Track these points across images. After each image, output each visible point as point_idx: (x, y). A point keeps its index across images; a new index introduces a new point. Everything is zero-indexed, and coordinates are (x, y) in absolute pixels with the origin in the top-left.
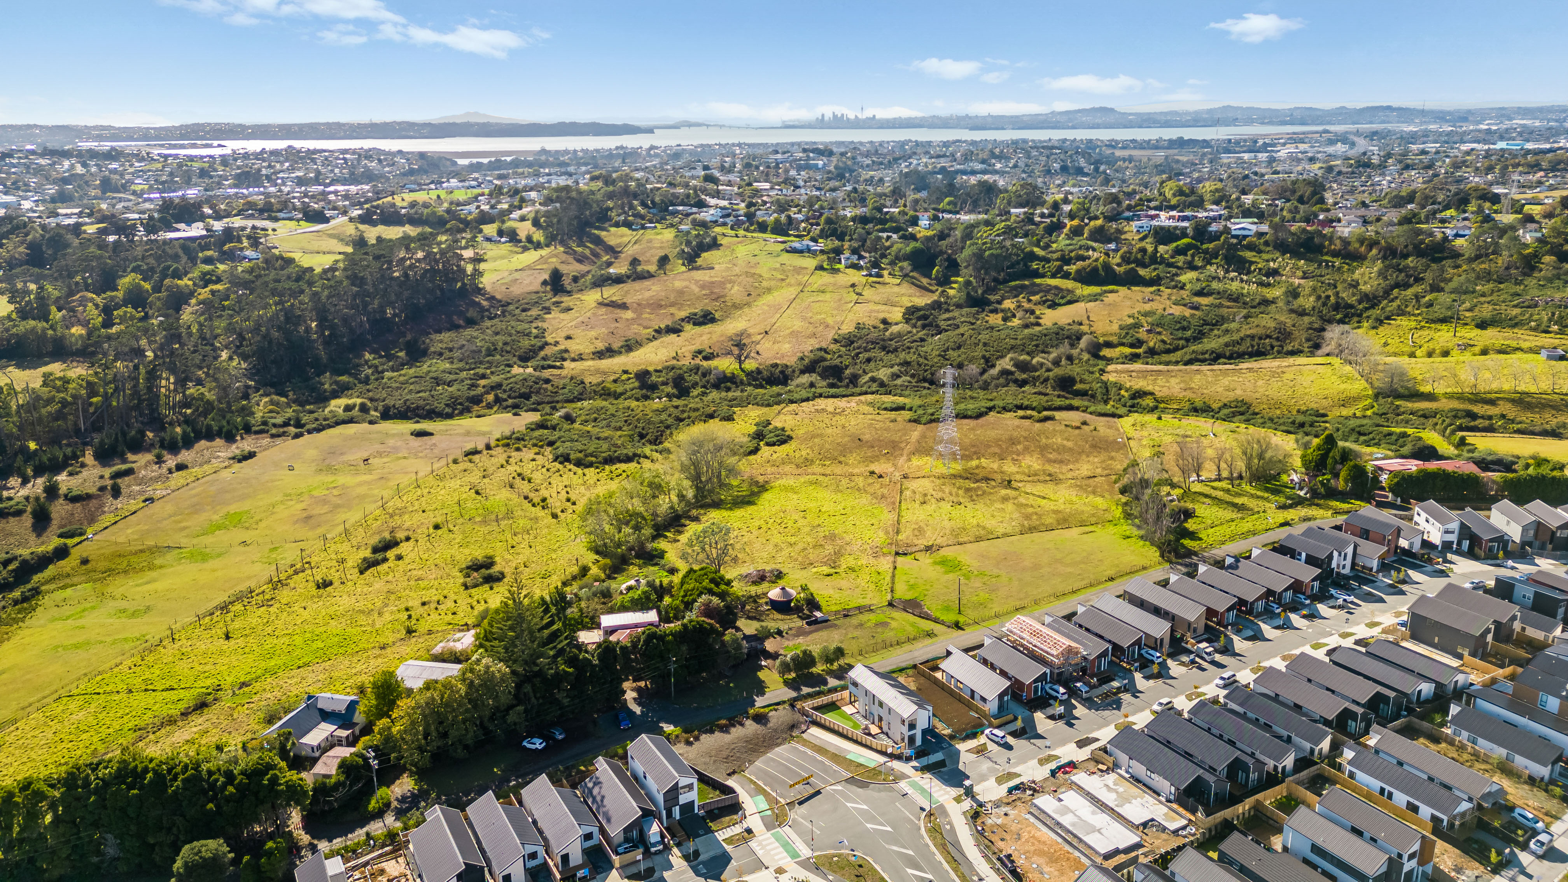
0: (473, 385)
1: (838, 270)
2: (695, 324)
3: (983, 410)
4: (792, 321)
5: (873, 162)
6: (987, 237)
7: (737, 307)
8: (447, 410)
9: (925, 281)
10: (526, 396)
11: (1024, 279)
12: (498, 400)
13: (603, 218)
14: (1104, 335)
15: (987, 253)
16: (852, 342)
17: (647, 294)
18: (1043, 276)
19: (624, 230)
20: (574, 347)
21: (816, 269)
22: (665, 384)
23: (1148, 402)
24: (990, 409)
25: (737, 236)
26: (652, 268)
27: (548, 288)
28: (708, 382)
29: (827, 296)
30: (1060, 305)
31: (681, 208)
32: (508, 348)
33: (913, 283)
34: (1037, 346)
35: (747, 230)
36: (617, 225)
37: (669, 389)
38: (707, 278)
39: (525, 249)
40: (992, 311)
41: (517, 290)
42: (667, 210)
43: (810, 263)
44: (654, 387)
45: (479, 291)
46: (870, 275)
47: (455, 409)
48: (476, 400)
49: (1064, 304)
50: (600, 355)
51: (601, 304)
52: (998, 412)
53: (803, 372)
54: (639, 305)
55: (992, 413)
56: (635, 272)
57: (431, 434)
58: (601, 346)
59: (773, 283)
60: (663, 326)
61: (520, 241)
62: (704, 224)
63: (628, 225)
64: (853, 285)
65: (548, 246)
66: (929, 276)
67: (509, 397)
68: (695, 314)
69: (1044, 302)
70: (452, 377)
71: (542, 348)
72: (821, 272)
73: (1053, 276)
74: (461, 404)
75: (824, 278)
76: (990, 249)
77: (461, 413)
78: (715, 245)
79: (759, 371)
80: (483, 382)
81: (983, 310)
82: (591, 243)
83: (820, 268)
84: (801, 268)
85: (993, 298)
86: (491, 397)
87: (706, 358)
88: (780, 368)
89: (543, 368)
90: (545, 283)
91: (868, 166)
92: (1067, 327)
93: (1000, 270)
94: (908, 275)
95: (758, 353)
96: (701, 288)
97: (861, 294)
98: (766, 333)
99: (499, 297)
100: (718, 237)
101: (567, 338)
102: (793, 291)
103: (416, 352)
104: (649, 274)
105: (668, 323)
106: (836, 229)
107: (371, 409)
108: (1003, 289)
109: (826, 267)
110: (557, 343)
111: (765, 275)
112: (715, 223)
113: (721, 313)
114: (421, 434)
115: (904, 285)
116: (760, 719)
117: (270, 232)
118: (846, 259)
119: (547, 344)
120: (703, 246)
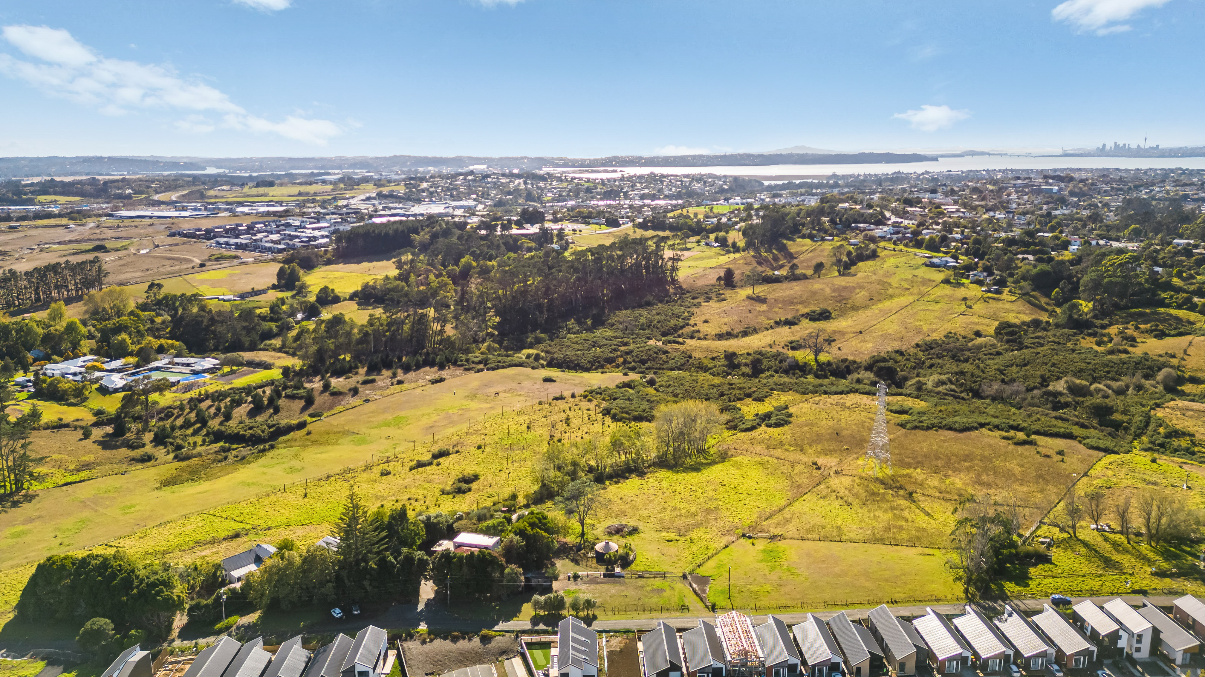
0: (615, 350)
1: (963, 285)
2: (810, 320)
3: (975, 425)
4: (892, 326)
5: (1112, 188)
6: (1111, 265)
7: (855, 308)
8: (589, 365)
9: (1043, 300)
10: (643, 362)
11: (1147, 308)
12: (625, 362)
13: (795, 231)
14: (1194, 370)
15: (1106, 280)
16: (932, 348)
17: (788, 292)
18: (1168, 306)
19: (808, 241)
20: (705, 329)
21: (942, 282)
22: (746, 365)
24: (982, 425)
25: (894, 250)
26: (809, 272)
27: (722, 282)
28: (781, 368)
29: (939, 306)
30: (1169, 335)
31: (861, 225)
32: (659, 326)
33: (1030, 302)
34: (1108, 372)
35: (906, 245)
36: (803, 237)
37: (748, 370)
38: (843, 284)
39: (728, 252)
40: (1090, 335)
41: (700, 283)
42: (849, 226)
43: (938, 276)
44: (737, 366)
45: (674, 281)
46: (989, 291)
47: (593, 365)
48: (610, 361)
49: (1174, 336)
50: (720, 337)
51: (749, 298)
52: (990, 430)
53: (867, 369)
54: (775, 300)
55: (983, 430)
56: (793, 274)
57: (554, 381)
58: (725, 329)
59: (897, 291)
60: (783, 319)
61: (728, 246)
62: (873, 240)
63: (811, 237)
64: (965, 299)
65: (744, 251)
66: (1048, 295)
67: (634, 361)
68: (814, 312)
69: (1152, 331)
70: (606, 342)
71: (682, 327)
72: (945, 286)
73: (1179, 307)
74: (599, 362)
75: (947, 290)
76: (1110, 276)
77: (596, 369)
78: (874, 255)
79: (829, 364)
80: (623, 348)
81: (1081, 333)
82: (776, 250)
83: (947, 281)
84: (930, 280)
85: (1098, 322)
86: (621, 360)
87: (793, 348)
88: (847, 363)
89: (670, 342)
90: (719, 279)
91: (1105, 191)
92: (1155, 358)
93: (1122, 296)
94: (1027, 294)
95: (839, 349)
96: (834, 291)
97: (970, 307)
98: (861, 332)
99: (684, 287)
100: (879, 250)
101: (706, 321)
102: (911, 299)
103: (599, 322)
104: (805, 277)
105: (790, 317)
106: (979, 249)
107: (542, 358)
108: (1116, 315)
109: (952, 281)
110: (695, 324)
111: (894, 284)
112: (883, 238)
113: (837, 313)
114: (548, 380)
115: (1019, 303)
116: (486, 640)
117: (578, 232)
118: (975, 275)
119: (688, 324)
120: (862, 257)
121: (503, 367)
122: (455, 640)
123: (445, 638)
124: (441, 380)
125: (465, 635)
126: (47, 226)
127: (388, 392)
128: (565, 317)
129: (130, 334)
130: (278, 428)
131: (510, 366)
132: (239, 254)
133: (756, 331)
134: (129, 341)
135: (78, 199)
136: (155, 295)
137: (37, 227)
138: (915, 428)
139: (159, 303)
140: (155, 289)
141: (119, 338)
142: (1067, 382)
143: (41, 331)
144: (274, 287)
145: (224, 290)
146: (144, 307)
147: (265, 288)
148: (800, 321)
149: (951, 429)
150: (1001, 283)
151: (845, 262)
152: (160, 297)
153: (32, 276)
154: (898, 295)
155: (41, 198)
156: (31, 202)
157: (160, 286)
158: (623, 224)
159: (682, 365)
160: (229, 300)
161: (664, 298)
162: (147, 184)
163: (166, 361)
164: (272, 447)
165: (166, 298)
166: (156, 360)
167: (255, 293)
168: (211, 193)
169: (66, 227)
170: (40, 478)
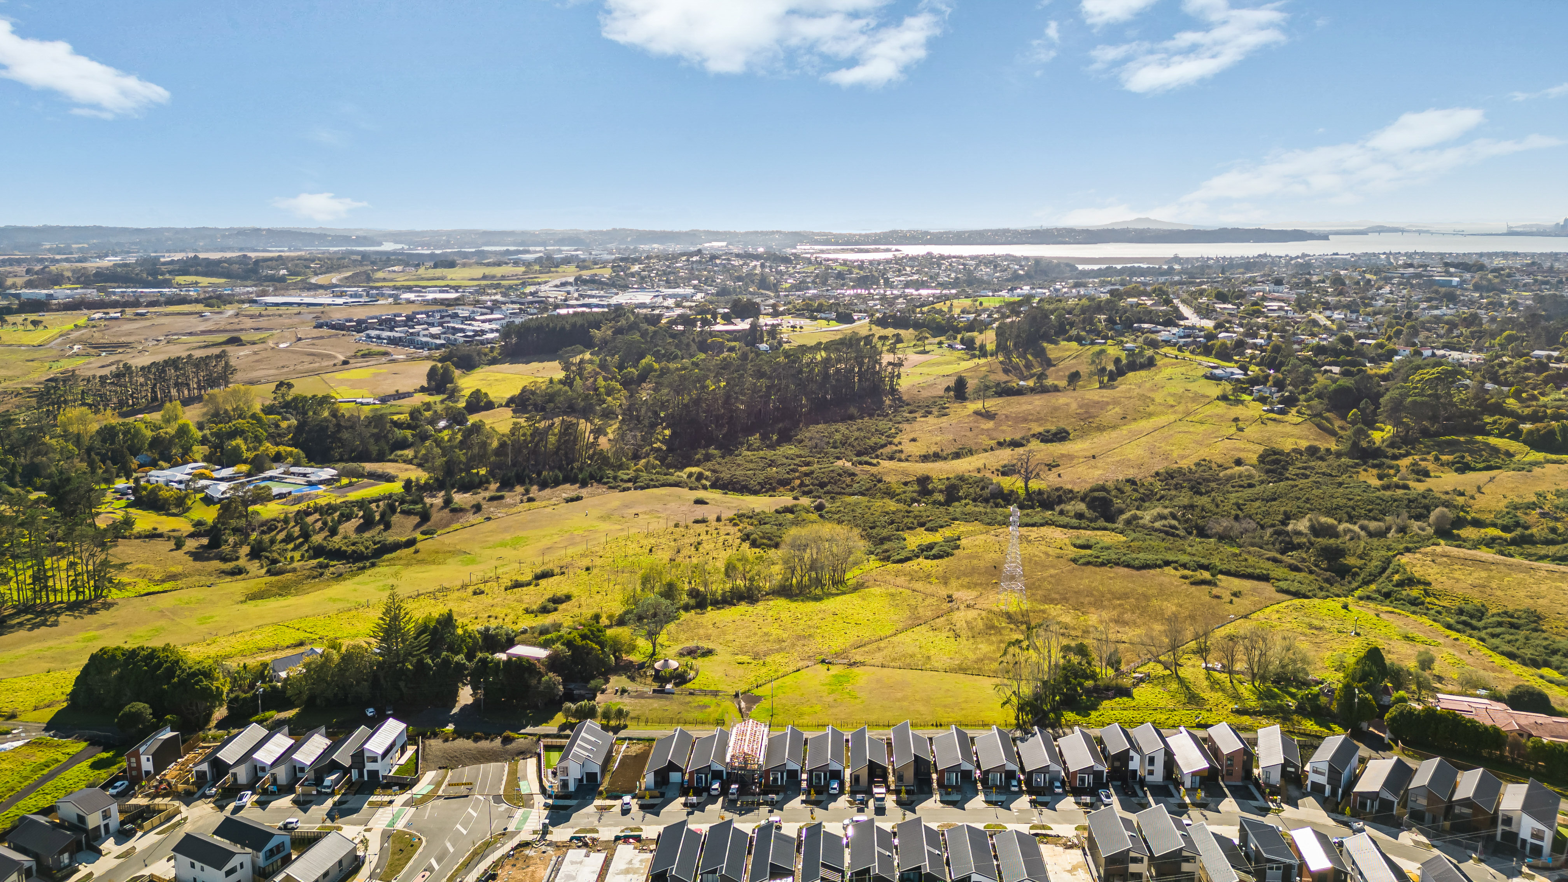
0: (793, 471)
1: (1242, 402)
2: (1042, 441)
3: (1158, 562)
4: (1135, 451)
5: (1536, 281)
6: (1419, 381)
7: (1101, 429)
8: (758, 487)
9: (1338, 423)
10: (822, 485)
11: (1463, 435)
12: (802, 485)
13: (1061, 331)
14: (1480, 511)
15: (1410, 399)
16: (1172, 478)
17: (1025, 407)
18: (1489, 434)
19: (1074, 344)
20: (910, 448)
21: (1218, 398)
22: (941, 491)
23: (1415, 592)
24: (1167, 563)
25: (1176, 358)
26: (1063, 383)
27: (952, 393)
28: (981, 496)
29: (1205, 427)
30: (1474, 469)
31: (1146, 326)
32: (855, 444)
33: (1319, 426)
34: (1370, 511)
35: (1192, 352)
36: (1069, 339)
37: (941, 498)
38: (1096, 398)
39: (974, 356)
40: (1374, 466)
41: (925, 394)
42: (1131, 326)
43: (1214, 390)
44: (930, 493)
45: (893, 391)
46: (1271, 411)
47: (763, 487)
48: (784, 483)
49: (1480, 470)
50: (925, 458)
51: (977, 413)
53: (1083, 500)
54: (1006, 416)
55: (1166, 569)
56: (1042, 386)
57: (706, 503)
58: (934, 449)
59: (1159, 408)
60: (1008, 439)
61: (975, 349)
62: (1154, 344)
63: (1079, 340)
64: (1236, 420)
65: (992, 355)
66: (1344, 417)
67: (812, 484)
68: (1048, 432)
69: (1453, 463)
70: (785, 461)
71: (883, 446)
72: (1221, 403)
73: (1501, 435)
74: (771, 484)
75: (1221, 408)
76: (1416, 395)
77: (766, 492)
78: (1150, 363)
79: (1040, 492)
80: (804, 469)
81: (1365, 463)
82: (1032, 355)
83: (1224, 398)
84: (1203, 396)
85: (1390, 451)
86: (798, 482)
87: (1004, 474)
88: (1061, 492)
89: (860, 463)
90: (948, 389)
92: (1438, 495)
93: (1434, 419)
94: (1319, 415)
95: (1059, 475)
96: (1080, 407)
97: (1241, 430)
98: (1094, 457)
99: (904, 398)
100: (1157, 357)
101: (914, 440)
102: (1172, 418)
103: (786, 438)
104: (1056, 389)
105: (1017, 437)
106: (1276, 358)
107: (707, 478)
108: (1421, 443)
109: (1231, 397)
110: (900, 443)
111: (1158, 400)
112: (1167, 342)
113: (1077, 433)
114: (699, 502)
115: (1304, 426)
116: (507, 740)
117: (798, 329)
118: (1259, 391)
119: (891, 443)
120: (1133, 366)
121: (655, 486)
122: (477, 739)
123: (468, 738)
124: (578, 499)
125: (488, 736)
126: (179, 314)
127: (515, 510)
128: (750, 431)
129: (246, 439)
130: (385, 545)
131: (663, 485)
132: (390, 350)
133: (971, 452)
134: (244, 447)
135: (223, 280)
136: (283, 396)
137: (167, 315)
138: (1088, 563)
139: (287, 405)
140: (284, 389)
141: (234, 443)
142: (1310, 520)
143: (149, 434)
144: (423, 390)
145: (364, 392)
146: (269, 410)
147: (412, 390)
148: (1028, 441)
149: (1128, 566)
150: (1290, 402)
151: (1111, 371)
152: (289, 398)
153: (149, 372)
154: (1162, 413)
155: (180, 279)
156: (167, 284)
157: (290, 386)
158: (859, 319)
159: (867, 490)
160: (368, 404)
161: (875, 410)
162: (305, 263)
163: (281, 470)
164: (373, 565)
165: (295, 399)
166: (271, 469)
167: (399, 396)
168: (380, 275)
169: (200, 314)
170: (120, 586)
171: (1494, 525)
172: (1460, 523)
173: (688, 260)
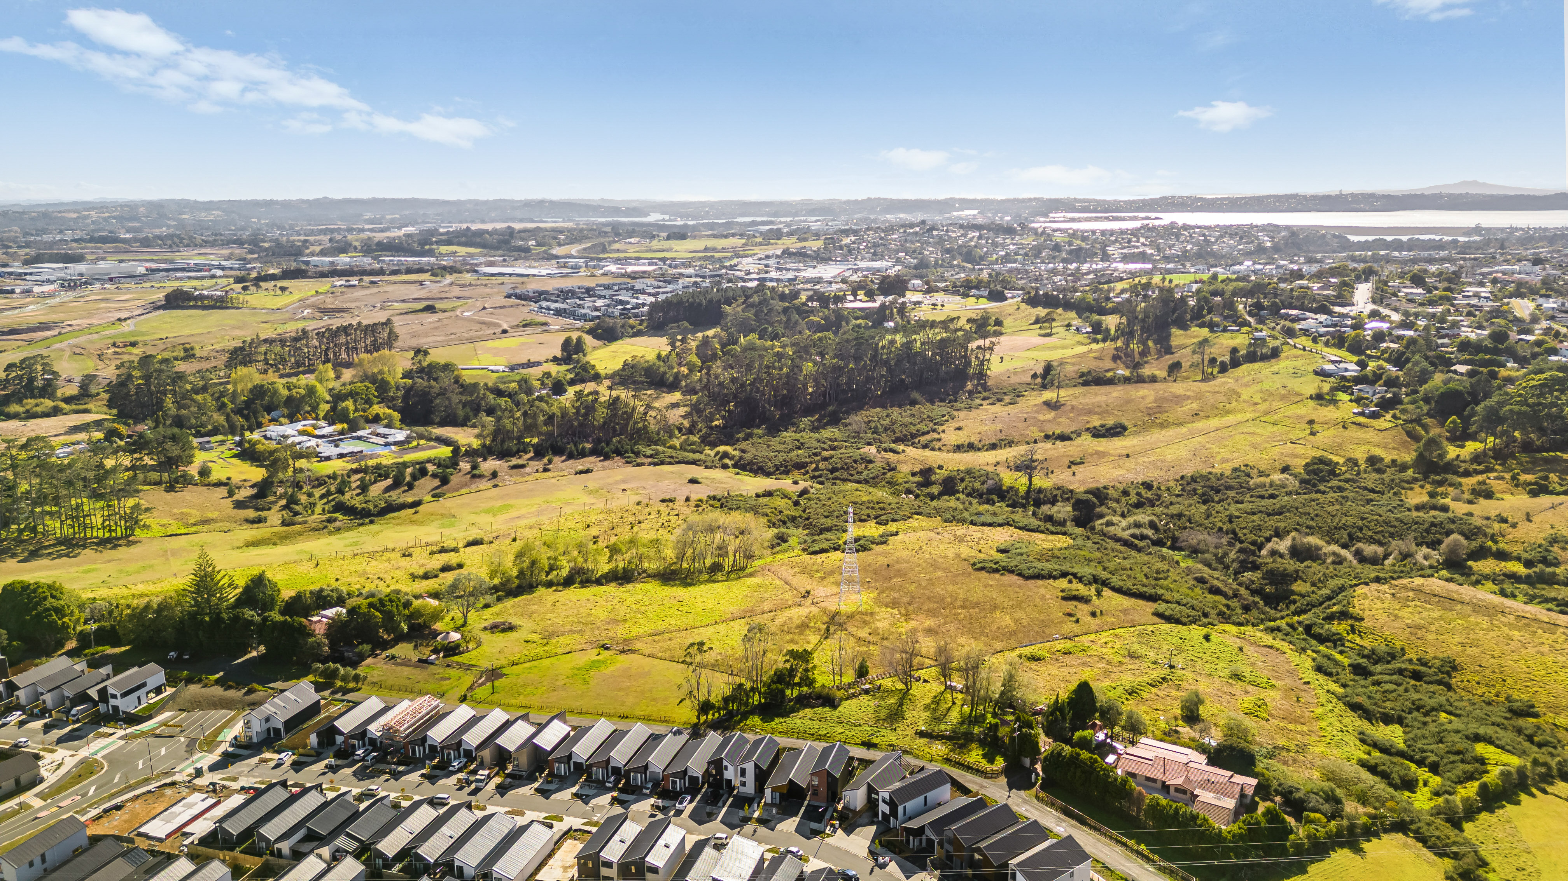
0: (815, 454)
1: (1334, 402)
4: (1179, 451)
6: (1524, 388)
8: (772, 470)
9: (1435, 432)
10: (833, 471)
12: (814, 469)
14: (1512, 542)
15: (1507, 408)
16: (1194, 483)
17: (1098, 399)
19: (1204, 331)
20: (949, 437)
21: (1311, 397)
22: (941, 483)
25: (1304, 349)
26: (1161, 373)
27: (1039, 380)
28: (977, 491)
29: (1274, 429)
32: (897, 430)
33: (1409, 432)
34: (1380, 533)
35: (1325, 344)
36: (1202, 325)
37: (935, 490)
38: (1184, 392)
39: (1092, 341)
40: (1434, 483)
41: (1012, 380)
42: (1277, 313)
43: (1315, 389)
44: (929, 484)
45: (981, 375)
46: (1362, 414)
47: (778, 469)
48: (800, 466)
49: (1555, 494)
50: (956, 448)
51: (1046, 403)
53: (1074, 501)
54: (1073, 408)
56: (1138, 376)
58: (972, 440)
59: (1240, 406)
60: (1058, 432)
61: (1099, 333)
62: (1290, 333)
63: (1211, 326)
64: (1311, 422)
65: (1111, 340)
67: (825, 469)
68: (1106, 426)
69: (1531, 484)
70: (816, 444)
71: (924, 434)
72: (1309, 402)
74: (785, 467)
76: (1517, 403)
77: (777, 474)
78: (1271, 356)
79: (1041, 490)
80: (828, 453)
81: (1428, 479)
82: (1155, 341)
83: (1318, 397)
84: (1297, 394)
85: (1468, 467)
86: (813, 466)
87: (1017, 469)
88: (1060, 492)
89: (887, 450)
90: (1034, 376)
93: (1543, 432)
94: (1418, 421)
95: (1074, 474)
96: (1156, 401)
97: (1313, 434)
98: (1128, 456)
99: (990, 383)
100: (1285, 348)
101: (959, 429)
102: (1249, 416)
103: (834, 421)
104: (1153, 379)
105: (1067, 431)
106: (1404, 353)
107: (732, 458)
108: (1515, 458)
109: (1327, 397)
110: (943, 431)
111: (1244, 397)
112: (1305, 332)
113: (1135, 429)
114: (693, 481)
115: (1393, 432)
116: (251, 691)
117: (939, 307)
118: (1360, 390)
119: (934, 431)
120: (1252, 358)
121: (670, 463)
122: (228, 688)
123: (222, 686)
124: (587, 471)
125: (238, 687)
126: (405, 282)
127: (529, 478)
128: (808, 411)
129: (355, 401)
131: (679, 462)
132: (549, 320)
133: (1010, 444)
134: (352, 408)
135: (478, 250)
136: (420, 362)
137: (395, 283)
138: (983, 569)
139: (421, 370)
140: (420, 357)
141: (344, 405)
142: (1294, 539)
143: (286, 392)
144: (555, 360)
145: (499, 360)
146: (407, 375)
147: (543, 359)
148: (1079, 435)
150: (1386, 405)
151: (1222, 363)
152: (425, 364)
153: (323, 336)
154: (1243, 411)
155: (444, 249)
156: (430, 253)
157: (426, 353)
158: (1012, 298)
159: (873, 478)
160: (497, 372)
161: (949, 394)
162: (554, 234)
163: (369, 431)
164: (372, 522)
165: (429, 365)
166: (364, 429)
167: (530, 364)
168: (616, 246)
169: (421, 283)
170: (146, 527)
171: (1518, 559)
172: (1480, 554)
173: (905, 232)
